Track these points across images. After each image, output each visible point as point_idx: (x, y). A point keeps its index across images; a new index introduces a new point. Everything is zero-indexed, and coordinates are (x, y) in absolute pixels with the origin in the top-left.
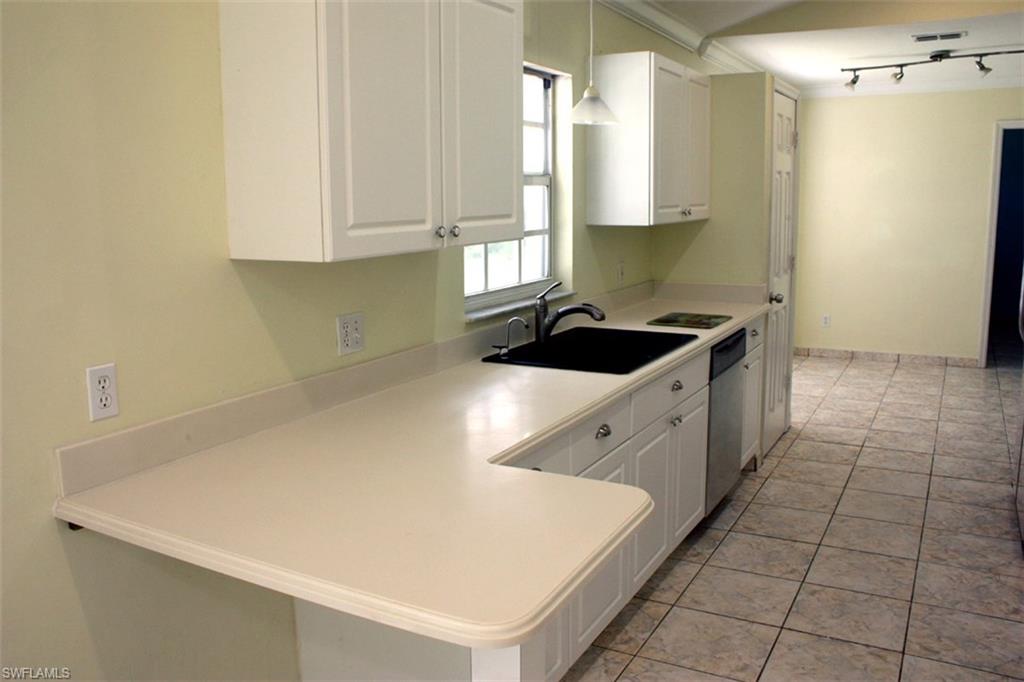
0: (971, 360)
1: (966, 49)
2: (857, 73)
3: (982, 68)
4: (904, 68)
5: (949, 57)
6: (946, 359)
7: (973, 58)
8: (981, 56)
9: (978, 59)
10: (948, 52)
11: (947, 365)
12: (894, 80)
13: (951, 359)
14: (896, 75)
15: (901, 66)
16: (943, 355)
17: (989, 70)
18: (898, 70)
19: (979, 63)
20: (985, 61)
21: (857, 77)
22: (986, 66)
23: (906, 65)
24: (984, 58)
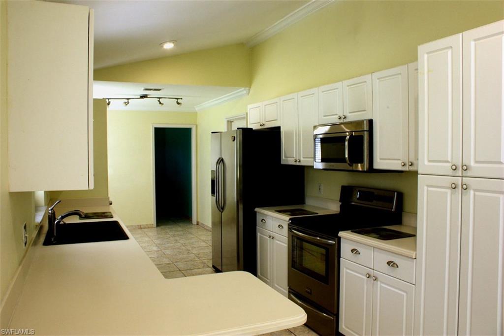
0: (150, 225)
1: (154, 95)
2: (110, 100)
3: (160, 103)
4: (129, 100)
5: (147, 97)
6: (141, 226)
7: (156, 99)
8: (159, 98)
9: (158, 99)
10: (147, 95)
11: (141, 228)
12: (124, 105)
13: (143, 225)
14: (125, 103)
15: (128, 99)
16: (139, 224)
17: (163, 104)
18: (127, 101)
19: (159, 101)
20: (161, 100)
21: (109, 102)
22: (162, 102)
23: (130, 99)
24: (161, 99)
